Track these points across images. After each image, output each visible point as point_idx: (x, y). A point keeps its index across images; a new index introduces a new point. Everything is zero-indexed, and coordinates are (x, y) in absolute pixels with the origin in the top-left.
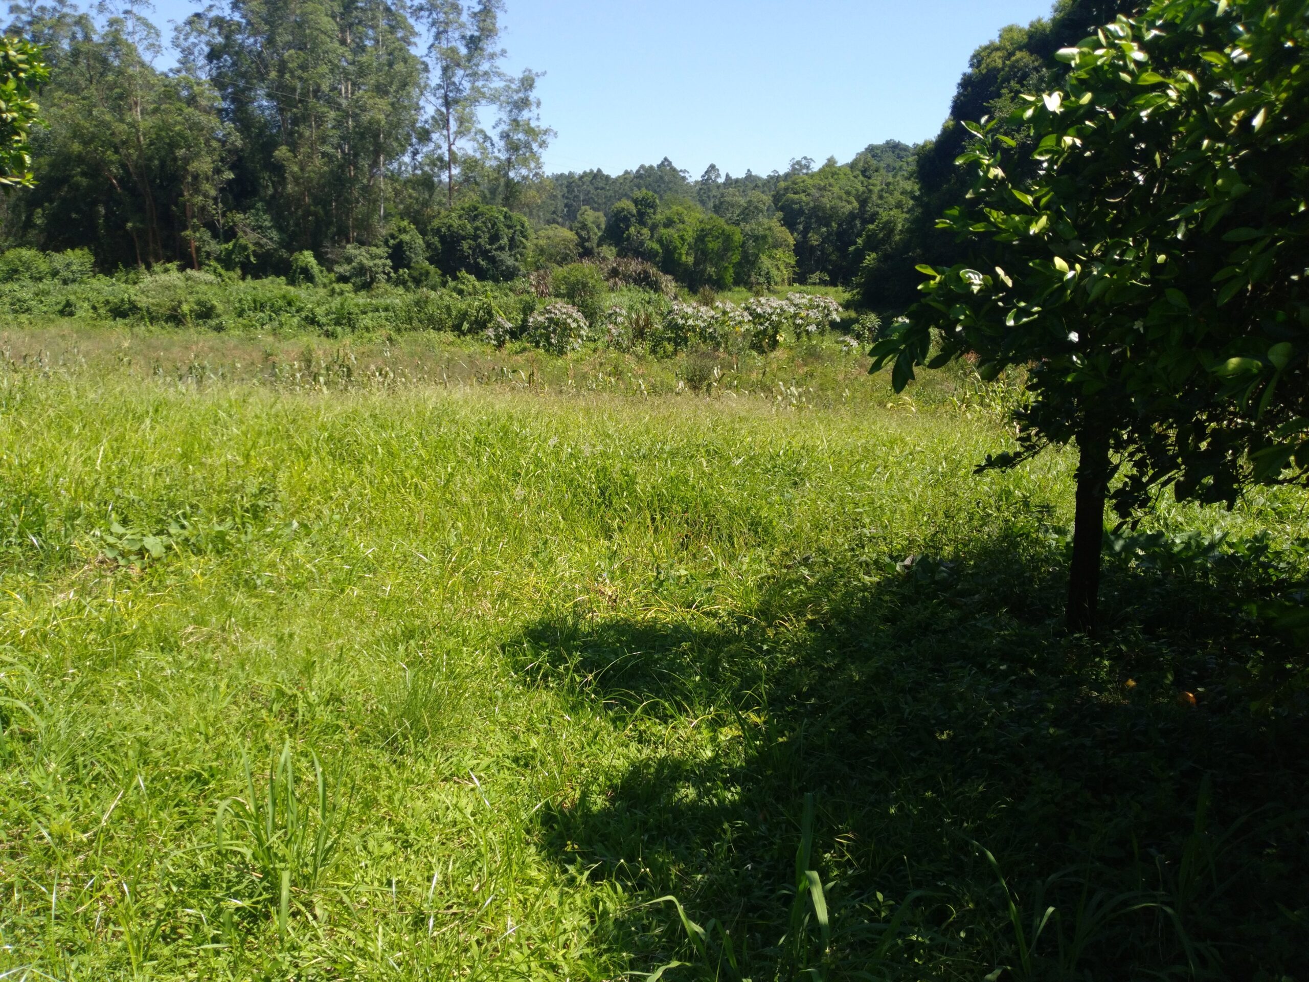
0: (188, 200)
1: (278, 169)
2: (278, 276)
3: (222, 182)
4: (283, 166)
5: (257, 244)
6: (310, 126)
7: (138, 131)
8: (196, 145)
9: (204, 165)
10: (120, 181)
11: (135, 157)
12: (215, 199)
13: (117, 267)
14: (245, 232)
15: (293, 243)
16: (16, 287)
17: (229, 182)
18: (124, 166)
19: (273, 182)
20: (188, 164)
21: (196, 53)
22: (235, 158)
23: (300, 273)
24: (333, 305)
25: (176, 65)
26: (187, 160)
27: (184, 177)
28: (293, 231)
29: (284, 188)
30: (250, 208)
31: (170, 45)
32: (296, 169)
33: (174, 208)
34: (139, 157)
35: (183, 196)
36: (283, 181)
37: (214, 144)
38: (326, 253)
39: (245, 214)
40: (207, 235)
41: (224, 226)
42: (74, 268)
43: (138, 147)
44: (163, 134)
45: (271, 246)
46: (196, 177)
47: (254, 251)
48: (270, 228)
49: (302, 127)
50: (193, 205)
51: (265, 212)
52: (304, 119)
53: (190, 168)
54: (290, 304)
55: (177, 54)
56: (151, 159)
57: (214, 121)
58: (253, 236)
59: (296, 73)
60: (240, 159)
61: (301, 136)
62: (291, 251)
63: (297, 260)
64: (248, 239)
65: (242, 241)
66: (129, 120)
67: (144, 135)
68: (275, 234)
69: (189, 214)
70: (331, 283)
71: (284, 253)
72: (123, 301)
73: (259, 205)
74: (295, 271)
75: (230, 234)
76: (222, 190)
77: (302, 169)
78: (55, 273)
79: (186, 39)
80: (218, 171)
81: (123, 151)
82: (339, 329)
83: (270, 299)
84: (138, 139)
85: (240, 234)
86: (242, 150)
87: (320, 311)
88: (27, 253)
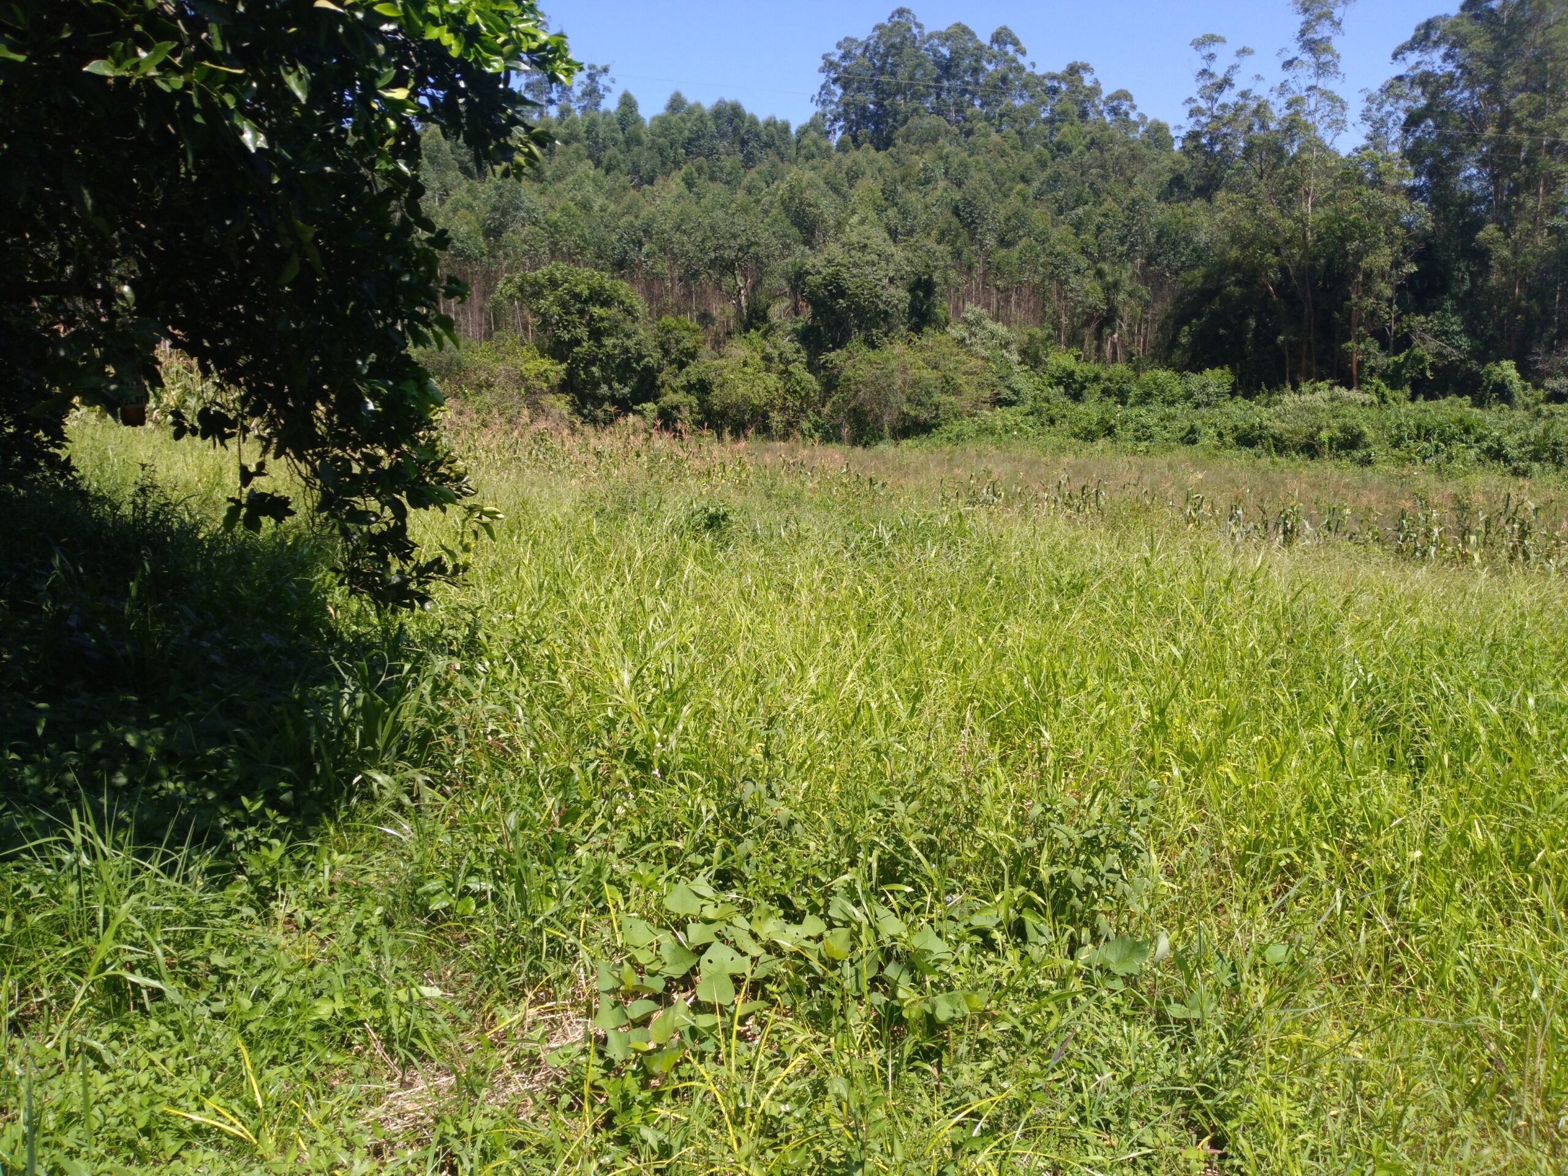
0: (1356, 305)
1: (1481, 256)
2: (1461, 396)
3: (1400, 277)
4: (1488, 250)
5: (1439, 355)
6: (1537, 194)
7: (1305, 225)
8: (1374, 235)
9: (1381, 258)
10: (1278, 287)
11: (1298, 258)
12: (1390, 301)
13: (1259, 388)
14: (1423, 340)
15: (1488, 352)
16: (1143, 411)
17: (1411, 277)
18: (1283, 270)
19: (1471, 274)
20: (1361, 259)
21: (1390, 125)
22: (1422, 246)
23: (1493, 391)
24: (1532, 432)
25: (1364, 142)
26: (1359, 255)
27: (1354, 276)
28: (1492, 336)
29: (1486, 280)
30: (1434, 309)
31: (1359, 119)
32: (1506, 253)
33: (1337, 315)
34: (1302, 257)
35: (1349, 299)
36: (1486, 269)
37: (1397, 230)
38: (1536, 362)
39: (1427, 315)
40: (1374, 347)
41: (1396, 332)
42: (1211, 390)
43: (1304, 245)
44: (1336, 226)
45: (1455, 356)
46: (1368, 275)
47: (1433, 364)
48: (1457, 333)
49: (1523, 196)
50: (1361, 309)
51: (1455, 312)
52: (1529, 184)
53: (1363, 265)
54: (1467, 431)
55: (1367, 129)
56: (1316, 258)
57: (1401, 202)
58: (1434, 344)
59: (1525, 125)
60: (1429, 247)
61: (1520, 207)
62: (1483, 362)
63: (1489, 373)
64: (1426, 349)
65: (1418, 351)
66: (1297, 214)
67: (1312, 230)
68: (1464, 342)
69: (1354, 320)
70: (1536, 404)
71: (1473, 365)
72: (1253, 426)
73: (1448, 304)
74: (1486, 388)
75: (1404, 342)
76: (1399, 289)
77: (1515, 253)
78: (1188, 396)
79: (1378, 110)
80: (1397, 264)
81: (1285, 252)
82: (1536, 466)
83: (1440, 424)
84: (1305, 236)
85: (1417, 342)
86: (1434, 235)
87: (1510, 440)
88: (1162, 375)
